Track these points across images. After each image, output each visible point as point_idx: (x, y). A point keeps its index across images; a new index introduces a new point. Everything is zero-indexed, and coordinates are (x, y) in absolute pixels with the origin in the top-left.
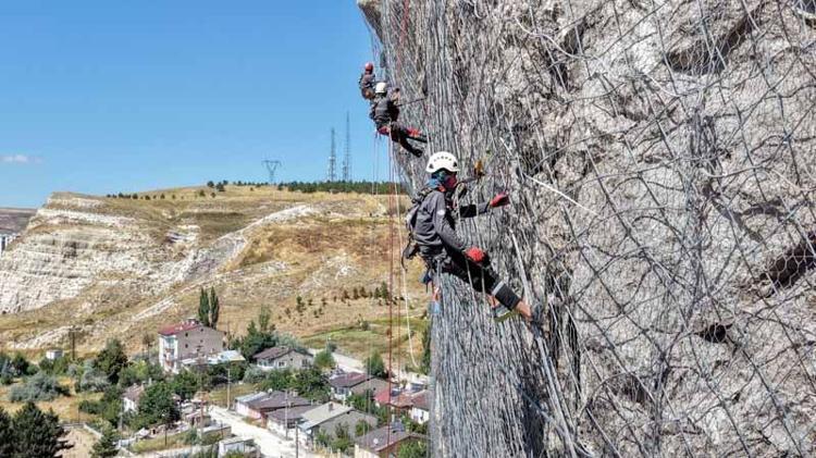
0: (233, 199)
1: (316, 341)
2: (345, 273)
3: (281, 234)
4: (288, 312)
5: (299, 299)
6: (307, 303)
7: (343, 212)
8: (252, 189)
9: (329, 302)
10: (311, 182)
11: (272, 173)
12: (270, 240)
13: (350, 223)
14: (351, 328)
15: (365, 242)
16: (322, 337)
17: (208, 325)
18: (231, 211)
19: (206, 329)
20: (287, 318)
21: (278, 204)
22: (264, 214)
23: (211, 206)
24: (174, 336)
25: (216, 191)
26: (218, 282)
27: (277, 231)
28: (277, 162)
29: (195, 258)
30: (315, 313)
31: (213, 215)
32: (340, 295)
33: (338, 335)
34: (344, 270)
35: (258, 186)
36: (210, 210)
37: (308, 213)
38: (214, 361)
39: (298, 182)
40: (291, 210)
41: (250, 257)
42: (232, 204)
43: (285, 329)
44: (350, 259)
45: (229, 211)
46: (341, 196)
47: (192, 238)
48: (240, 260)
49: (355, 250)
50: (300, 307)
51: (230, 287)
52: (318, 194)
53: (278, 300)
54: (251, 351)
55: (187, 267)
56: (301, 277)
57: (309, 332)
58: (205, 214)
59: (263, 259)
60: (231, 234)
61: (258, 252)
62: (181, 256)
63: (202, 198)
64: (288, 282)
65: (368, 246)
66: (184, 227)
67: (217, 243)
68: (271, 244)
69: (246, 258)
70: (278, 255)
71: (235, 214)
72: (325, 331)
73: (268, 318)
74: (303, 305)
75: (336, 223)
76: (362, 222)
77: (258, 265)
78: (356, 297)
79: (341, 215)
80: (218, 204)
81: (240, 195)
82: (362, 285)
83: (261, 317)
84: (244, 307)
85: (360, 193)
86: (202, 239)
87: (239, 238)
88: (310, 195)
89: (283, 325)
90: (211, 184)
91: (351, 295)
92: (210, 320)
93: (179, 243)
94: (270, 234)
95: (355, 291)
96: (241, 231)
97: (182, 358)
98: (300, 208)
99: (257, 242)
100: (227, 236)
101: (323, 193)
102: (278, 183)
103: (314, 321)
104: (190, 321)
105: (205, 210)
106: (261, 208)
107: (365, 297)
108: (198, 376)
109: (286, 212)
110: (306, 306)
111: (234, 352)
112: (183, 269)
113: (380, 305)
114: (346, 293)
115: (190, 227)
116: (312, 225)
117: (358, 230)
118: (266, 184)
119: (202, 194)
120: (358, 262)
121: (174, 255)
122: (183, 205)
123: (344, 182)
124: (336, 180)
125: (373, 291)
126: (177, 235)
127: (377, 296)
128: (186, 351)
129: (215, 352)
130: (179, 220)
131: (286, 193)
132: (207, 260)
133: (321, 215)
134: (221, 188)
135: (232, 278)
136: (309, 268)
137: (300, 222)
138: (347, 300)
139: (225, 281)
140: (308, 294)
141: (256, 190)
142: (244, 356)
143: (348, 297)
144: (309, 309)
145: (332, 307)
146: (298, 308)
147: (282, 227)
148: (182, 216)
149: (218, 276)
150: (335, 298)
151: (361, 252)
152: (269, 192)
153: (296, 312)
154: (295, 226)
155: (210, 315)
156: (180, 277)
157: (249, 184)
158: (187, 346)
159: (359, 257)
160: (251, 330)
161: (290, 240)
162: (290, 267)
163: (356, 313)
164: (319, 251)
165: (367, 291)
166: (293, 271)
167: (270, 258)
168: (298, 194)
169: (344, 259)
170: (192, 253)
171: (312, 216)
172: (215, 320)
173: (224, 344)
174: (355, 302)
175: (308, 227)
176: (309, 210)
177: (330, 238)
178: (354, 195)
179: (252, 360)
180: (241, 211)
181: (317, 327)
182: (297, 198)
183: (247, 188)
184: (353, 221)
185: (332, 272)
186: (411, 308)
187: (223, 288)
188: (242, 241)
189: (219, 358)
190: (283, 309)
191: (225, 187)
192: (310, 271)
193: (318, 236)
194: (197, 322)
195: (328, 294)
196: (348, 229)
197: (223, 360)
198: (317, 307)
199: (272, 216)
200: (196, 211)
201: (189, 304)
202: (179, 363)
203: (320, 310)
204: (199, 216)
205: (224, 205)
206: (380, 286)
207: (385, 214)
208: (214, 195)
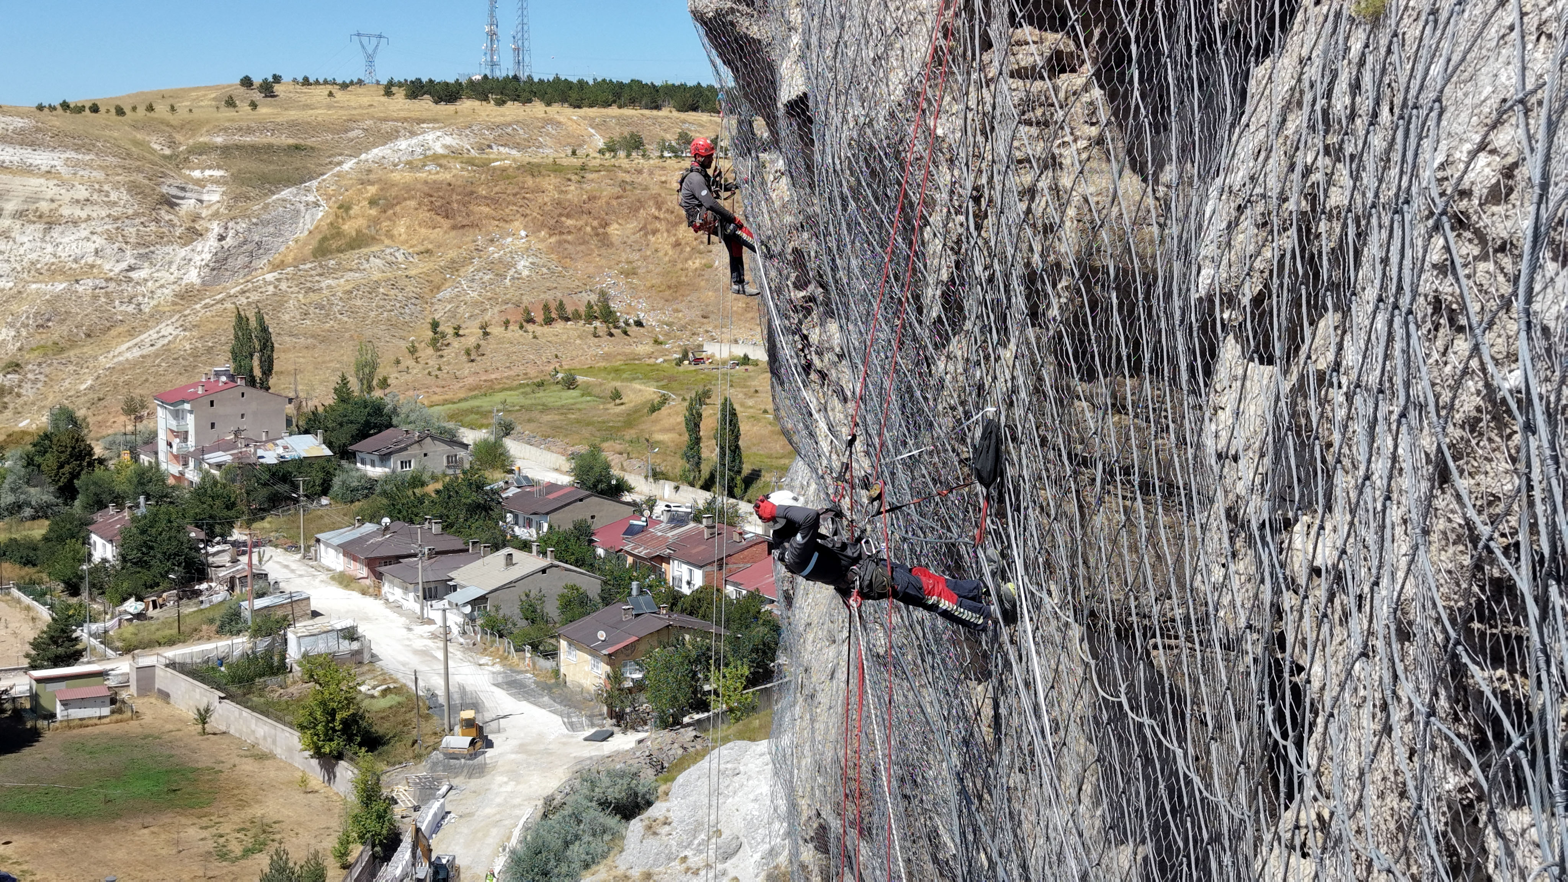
0: (293, 114)
1: (471, 411)
2: (526, 273)
3: (394, 192)
4: (413, 350)
5: (435, 325)
6: (450, 331)
7: (517, 146)
8: (331, 94)
9: (496, 330)
10: (451, 80)
11: (370, 60)
12: (373, 202)
13: (533, 170)
14: (541, 384)
15: (564, 209)
16: (484, 403)
17: (251, 382)
18: (291, 141)
19: (249, 391)
20: (410, 362)
21: (387, 127)
22: (358, 148)
23: (249, 131)
24: (187, 406)
25: (257, 96)
26: (271, 289)
27: (386, 185)
28: (380, 36)
29: (222, 238)
30: (468, 353)
31: (255, 150)
32: (516, 316)
33: (514, 398)
34: (523, 265)
35: (344, 86)
36: (248, 139)
37: (446, 147)
38: (270, 456)
39: (425, 80)
40: (414, 141)
41: (333, 237)
42: (293, 126)
43: (407, 386)
44: (535, 245)
45: (285, 140)
46: (513, 110)
47: (214, 196)
48: (314, 243)
49: (543, 225)
50: (438, 340)
51: (296, 299)
52: (467, 105)
53: (392, 325)
54: (342, 437)
55: (207, 256)
56: (437, 279)
57: (457, 391)
58: (238, 147)
59: (359, 241)
60: (293, 190)
61: (349, 227)
62: (193, 234)
63: (230, 113)
64: (411, 289)
65: (568, 216)
66: (197, 174)
67: (266, 207)
68: (373, 212)
69: (324, 239)
70: (389, 235)
71: (297, 147)
72: (489, 389)
73: (374, 366)
74: (444, 336)
75: (504, 170)
76: (556, 168)
77: (348, 254)
78: (549, 321)
79: (514, 152)
80: (263, 128)
81: (307, 107)
82: (559, 295)
83: (360, 366)
84: (324, 339)
85: (549, 104)
86: (236, 199)
87: (311, 198)
88: (450, 108)
89: (405, 377)
90: (247, 82)
91: (538, 316)
92: (257, 373)
93: (188, 205)
94: (372, 190)
95: (546, 308)
96: (314, 183)
97: (203, 451)
98: (430, 137)
99: (345, 207)
100: (286, 193)
101: (477, 103)
102: (384, 82)
103: (467, 369)
104: (218, 374)
105: (237, 138)
106: (351, 134)
107: (568, 319)
108: (237, 489)
109: (403, 144)
110: (450, 338)
111: (309, 438)
112: (197, 258)
113: (595, 335)
114: (527, 311)
115: (208, 173)
116: (456, 172)
117: (550, 183)
118: (360, 82)
119: (230, 103)
120: (551, 249)
121: (178, 232)
122: (191, 126)
123: (515, 78)
124: (501, 73)
125: (582, 309)
126: (183, 189)
127: (590, 317)
128: (213, 435)
129: (272, 440)
130: (186, 160)
131: (399, 103)
132: (245, 242)
133: (474, 153)
134: (267, 89)
135: (299, 280)
136: (453, 261)
137: (431, 167)
138: (530, 327)
139: (284, 286)
140: (453, 314)
141: (339, 95)
142: (330, 445)
143: (531, 321)
144: (456, 343)
145: (500, 341)
146: (434, 343)
147: (396, 176)
148: (191, 151)
149: (270, 277)
150: (507, 324)
151: (556, 229)
152: (365, 101)
153: (430, 351)
154: (423, 175)
155: (256, 363)
156: (193, 277)
157: (326, 82)
158: (213, 425)
159: (553, 240)
160: (342, 392)
161: (412, 203)
162: (416, 260)
163: (549, 353)
164: (472, 226)
165: (569, 310)
166: (420, 267)
167: (374, 240)
168: (425, 105)
169: (521, 243)
170: (216, 228)
171: (455, 153)
172: (268, 370)
173: (289, 422)
174: (546, 329)
175: (447, 176)
176: (449, 140)
177: (493, 201)
178: (538, 109)
179: (345, 453)
180: (310, 142)
181: (471, 381)
182: (425, 115)
183: (324, 91)
184: (539, 165)
185: (499, 268)
186: (657, 342)
187: (280, 300)
188: (317, 205)
189: (280, 451)
190: (404, 345)
191: (277, 88)
192: (454, 267)
193: (469, 195)
194: (232, 378)
195: (492, 314)
196: (530, 182)
197: (288, 456)
198: (471, 341)
199: (376, 153)
200: (219, 140)
201: (214, 334)
202: (199, 463)
203: (478, 346)
204: (226, 151)
205: (276, 128)
206: (593, 298)
207: (601, 152)
208: (254, 105)
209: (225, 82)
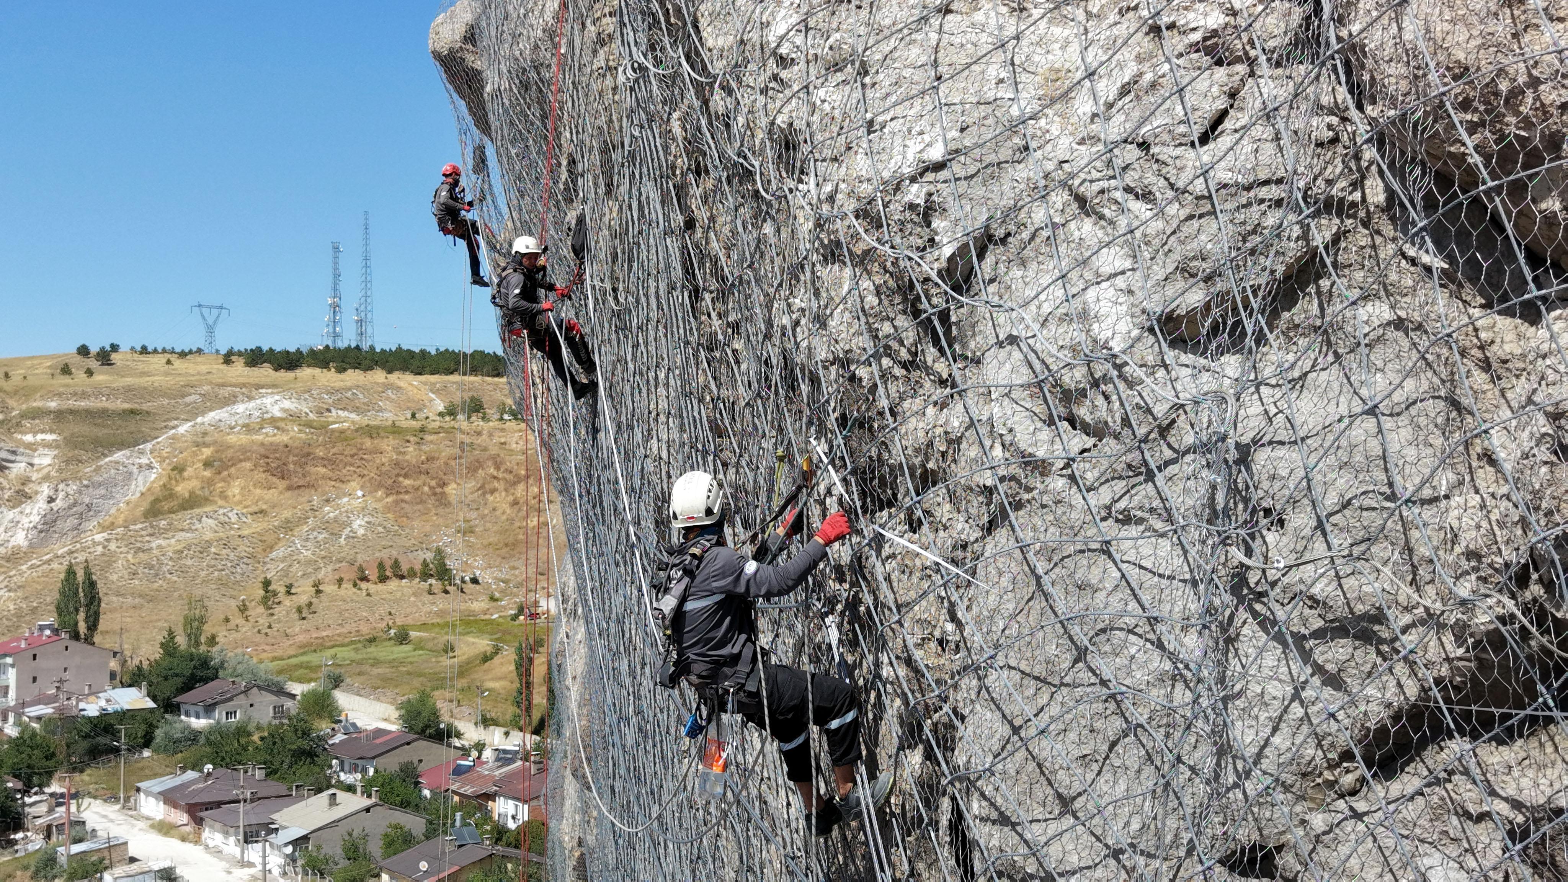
0: (129, 381)
1: (300, 666)
2: (361, 532)
3: (230, 453)
4: (243, 609)
5: (267, 583)
6: (282, 590)
7: (356, 410)
8: (169, 362)
9: (329, 588)
10: (292, 349)
11: (210, 330)
12: (207, 464)
13: (371, 432)
14: (372, 640)
15: (402, 469)
16: (313, 659)
17: (76, 636)
18: (126, 406)
19: (73, 644)
20: (240, 621)
21: (225, 392)
22: (194, 412)
23: (84, 395)
24: (9, 660)
25: (94, 364)
26: (100, 549)
27: (221, 447)
28: (221, 308)
29: (51, 500)
30: (299, 610)
31: (89, 414)
32: (350, 574)
33: (345, 653)
34: (358, 524)
35: (183, 355)
36: (83, 404)
37: (284, 410)
38: (92, 709)
39: (265, 348)
40: (252, 404)
41: (166, 498)
42: (129, 390)
43: (236, 644)
44: (372, 504)
45: (121, 405)
46: (353, 377)
47: (45, 460)
48: (145, 505)
49: (380, 485)
50: (269, 597)
51: (125, 559)
52: (306, 373)
53: (222, 584)
54: (167, 689)
55: (36, 519)
56: (270, 538)
57: (286, 648)
58: (72, 412)
59: (191, 502)
60: (127, 452)
61: (182, 489)
62: (22, 496)
63: (67, 380)
64: (244, 548)
65: (406, 476)
66: (29, 438)
67: (98, 470)
68: (207, 473)
69: (157, 501)
70: (223, 496)
71: (132, 412)
72: (320, 646)
73: (202, 621)
74: (275, 594)
75: (342, 432)
76: (395, 430)
77: (180, 515)
78: (383, 579)
79: (353, 416)
80: (98, 392)
81: (144, 374)
82: (394, 553)
83: (188, 622)
84: (151, 599)
85: (390, 372)
86: (67, 462)
87: (144, 461)
88: (290, 375)
89: (234, 635)
90: (84, 351)
91: (372, 573)
92: (82, 627)
93: (18, 468)
94: (207, 452)
95: (381, 566)
96: (149, 446)
97: (24, 705)
98: (268, 401)
99: (179, 469)
100: (119, 456)
101: (317, 371)
102: (223, 351)
103: (298, 626)
104: (42, 628)
105: (71, 403)
106: (188, 399)
107: (402, 577)
108: (58, 741)
109: (240, 408)
110: (281, 596)
111: (133, 691)
112: (25, 521)
113: (430, 593)
114: (361, 569)
115: (40, 437)
116: (294, 434)
117: (388, 445)
118: (199, 351)
119: (66, 370)
120: (388, 509)
121: (7, 494)
122: (26, 392)
123: (357, 348)
124: (342, 344)
125: (418, 567)
126: (14, 453)
127: (426, 575)
128: (35, 689)
129: (94, 693)
130: (18, 424)
131: (239, 370)
132: (75, 504)
133: (312, 416)
134: (104, 357)
135: (127, 540)
136: (288, 521)
137: (269, 430)
138: (364, 585)
139: (113, 546)
140: (286, 573)
141: (178, 363)
142: (154, 699)
143: (364, 579)
144: (287, 602)
145: (333, 599)
146: (265, 601)
147: (232, 439)
148: (23, 416)
149: (99, 537)
150: (340, 581)
151: (391, 490)
152: (204, 368)
153: (261, 609)
154: (259, 438)
155: (81, 616)
156: (20, 539)
157: (164, 351)
158: (34, 679)
159: (390, 499)
160: (169, 647)
161: (248, 465)
162: (249, 520)
163: (383, 610)
164: (308, 486)
165: (405, 568)
166: (254, 527)
167: (207, 500)
168: (266, 372)
169: (357, 503)
170: (46, 490)
171: (293, 417)
172: (93, 627)
173: (113, 676)
174: (380, 587)
175: (285, 438)
176: (287, 404)
177: (329, 462)
178: (379, 376)
179: (170, 707)
180: (145, 407)
181: (301, 638)
182: (263, 381)
183: (162, 359)
184: (378, 428)
185: (334, 528)
186: (493, 599)
187: (109, 560)
188: (150, 467)
189: (103, 703)
190: (233, 603)
191: (114, 356)
192: (288, 526)
193: (306, 455)
194: (56, 632)
195: (326, 573)
196: (368, 443)
197: (110, 709)
198: (303, 599)
199: (212, 416)
200: (53, 405)
201: (38, 594)
202: (19, 715)
203: (310, 604)
204: (59, 415)
205: (112, 393)
206: (429, 556)
207: (441, 414)
208: (90, 373)
209: (61, 351)
